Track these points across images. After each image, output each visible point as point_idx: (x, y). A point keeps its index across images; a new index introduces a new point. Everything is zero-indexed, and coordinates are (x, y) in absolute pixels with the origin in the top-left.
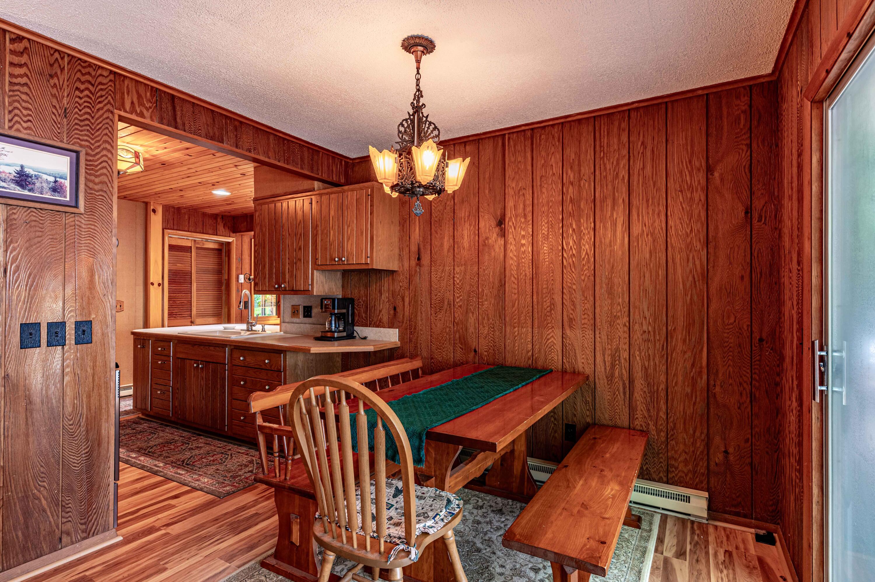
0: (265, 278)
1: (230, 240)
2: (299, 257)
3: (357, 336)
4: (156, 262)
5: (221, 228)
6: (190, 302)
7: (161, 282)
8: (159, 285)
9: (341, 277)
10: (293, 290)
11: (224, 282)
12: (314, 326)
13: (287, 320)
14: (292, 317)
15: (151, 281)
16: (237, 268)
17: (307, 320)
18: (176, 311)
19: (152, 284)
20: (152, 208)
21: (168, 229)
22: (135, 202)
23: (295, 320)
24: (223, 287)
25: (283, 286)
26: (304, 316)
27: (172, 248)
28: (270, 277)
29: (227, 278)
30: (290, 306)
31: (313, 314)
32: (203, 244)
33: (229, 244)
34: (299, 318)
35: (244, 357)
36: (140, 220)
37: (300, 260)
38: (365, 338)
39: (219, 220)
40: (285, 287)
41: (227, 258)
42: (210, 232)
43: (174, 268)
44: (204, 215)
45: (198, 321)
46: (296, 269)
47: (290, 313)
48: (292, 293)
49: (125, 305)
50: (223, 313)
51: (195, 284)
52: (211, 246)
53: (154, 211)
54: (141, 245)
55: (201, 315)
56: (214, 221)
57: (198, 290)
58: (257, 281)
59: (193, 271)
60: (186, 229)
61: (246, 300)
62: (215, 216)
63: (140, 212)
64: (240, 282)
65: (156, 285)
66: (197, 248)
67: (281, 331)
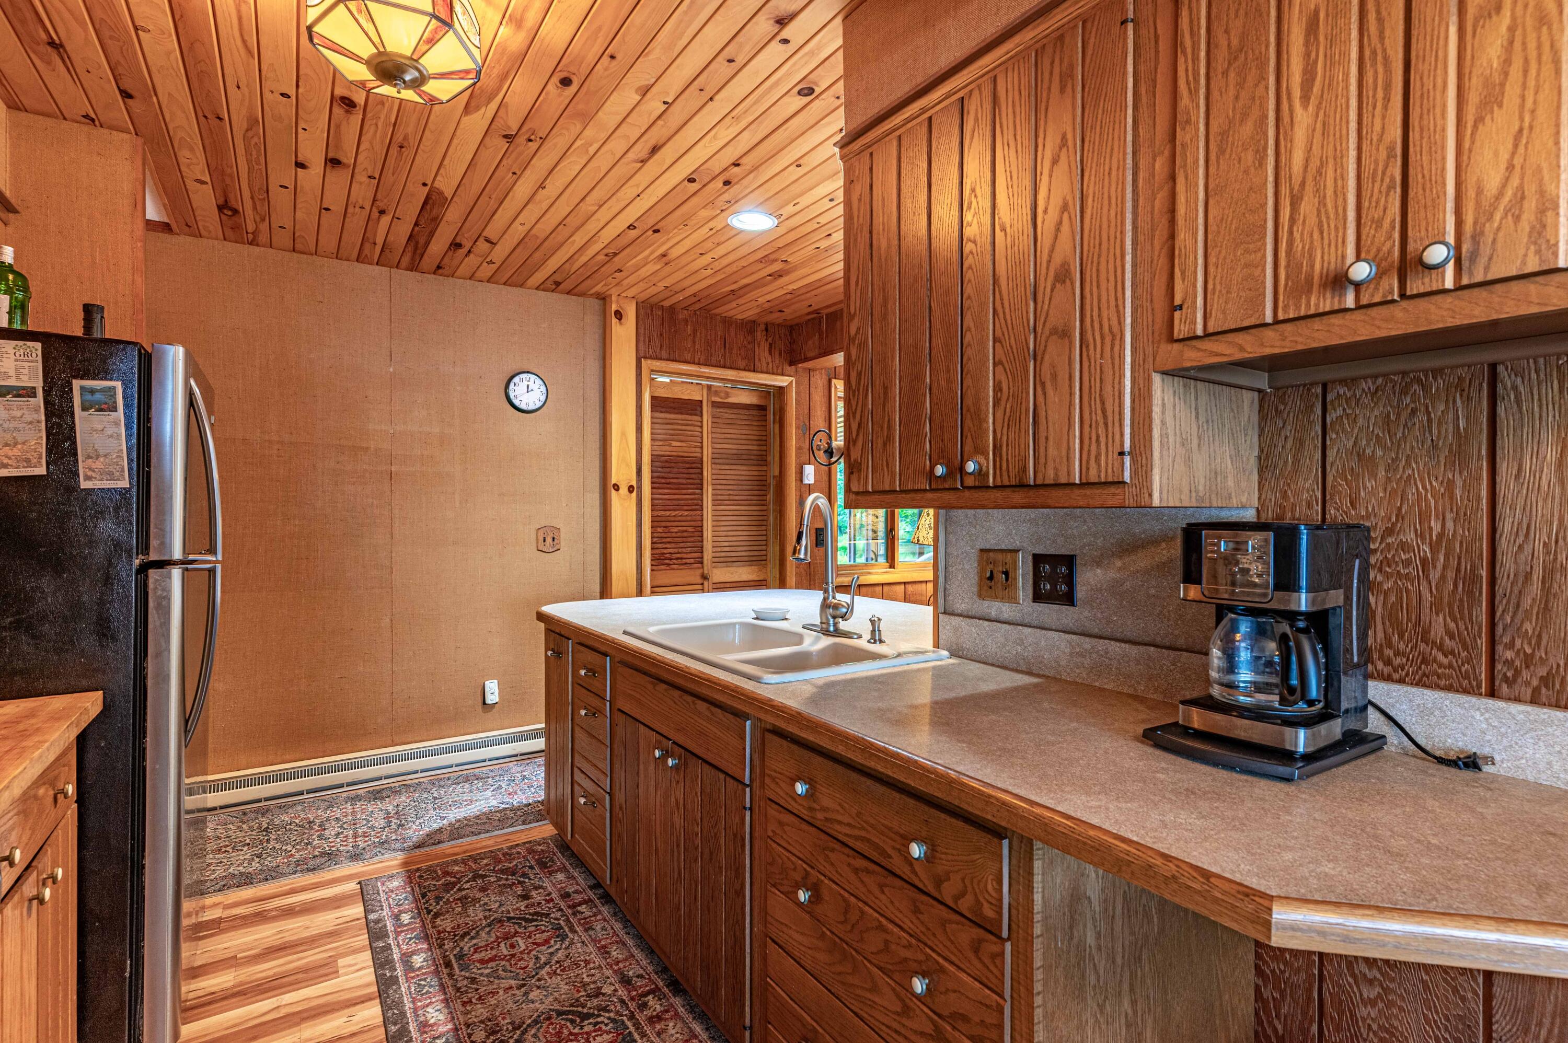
0: (888, 439)
1: (782, 381)
2: (1055, 319)
3: (1394, 739)
4: (623, 434)
5: (763, 353)
6: (700, 529)
7: (634, 483)
8: (631, 489)
9: (1255, 418)
10: (1022, 486)
11: (772, 482)
12: (1087, 643)
13: (961, 607)
14: (981, 596)
15: (614, 481)
16: (799, 449)
17: (1050, 612)
18: (670, 549)
19: (616, 487)
20: (614, 307)
21: (651, 358)
22: (581, 299)
23: (995, 608)
24: (770, 496)
25: (971, 467)
26: (1038, 597)
27: (659, 404)
28: (911, 436)
29: (777, 473)
30: (974, 554)
31: (1081, 592)
32: (727, 395)
33: (781, 390)
34: (1013, 600)
35: (809, 781)
36: (592, 342)
37: (1064, 334)
38: (1471, 763)
39: (759, 334)
40: (980, 474)
41: (777, 426)
42: (740, 363)
43: (665, 450)
44: (728, 322)
45: (719, 574)
46: (1040, 383)
47: (974, 578)
48: (1018, 497)
49: (563, 535)
50: (770, 556)
51: (710, 488)
52: (744, 398)
53: (619, 315)
54: (594, 396)
55: (724, 561)
56: (750, 338)
57: (716, 502)
58: (856, 454)
59: (705, 459)
60: (688, 357)
61: (820, 525)
62: (750, 327)
63: (592, 321)
64: (806, 481)
65: (624, 490)
66: (715, 405)
67: (936, 645)
